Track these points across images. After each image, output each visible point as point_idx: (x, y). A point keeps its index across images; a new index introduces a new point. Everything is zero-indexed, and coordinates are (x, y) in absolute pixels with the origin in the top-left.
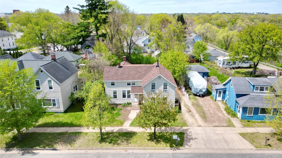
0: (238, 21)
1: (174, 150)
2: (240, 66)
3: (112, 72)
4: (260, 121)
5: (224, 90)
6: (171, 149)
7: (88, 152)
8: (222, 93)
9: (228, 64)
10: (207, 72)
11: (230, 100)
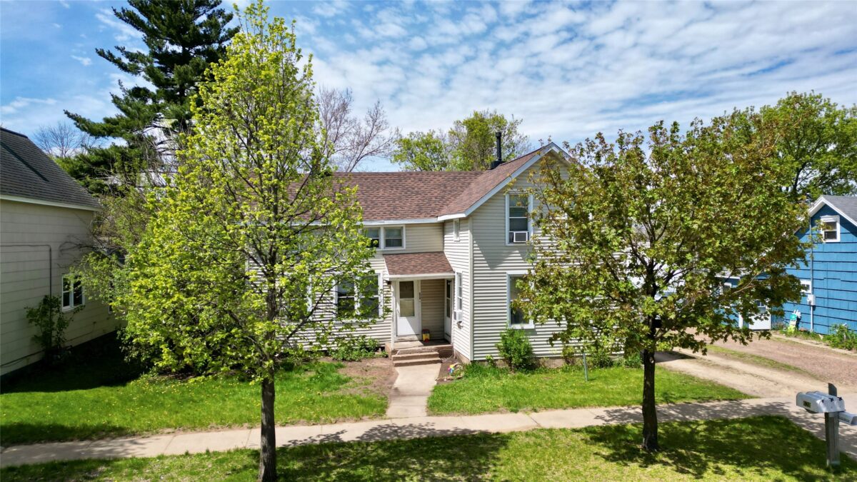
11: (832, 304)
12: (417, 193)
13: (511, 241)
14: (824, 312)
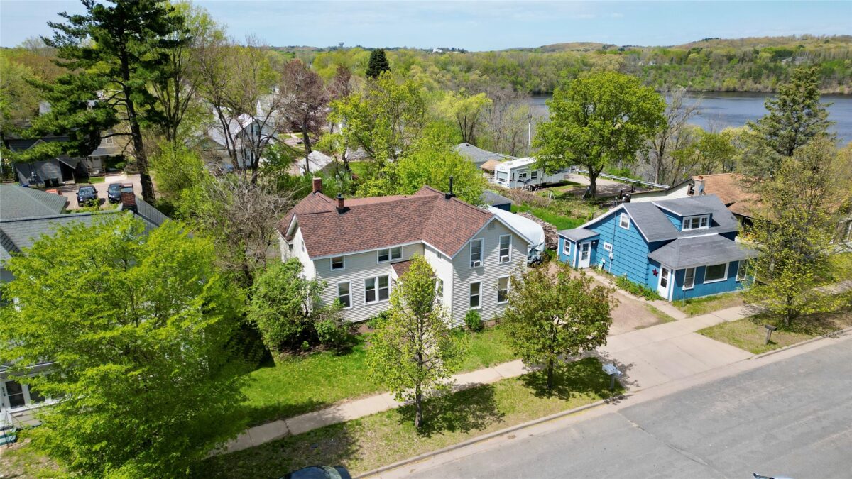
0: (414, 71)
1: (614, 402)
2: (544, 181)
3: (326, 227)
4: (706, 296)
5: (595, 239)
6: (608, 403)
7: (417, 470)
8: (590, 248)
9: (521, 179)
10: (508, 202)
11: (621, 260)
12: (405, 219)
13: (472, 265)
14: (617, 263)
